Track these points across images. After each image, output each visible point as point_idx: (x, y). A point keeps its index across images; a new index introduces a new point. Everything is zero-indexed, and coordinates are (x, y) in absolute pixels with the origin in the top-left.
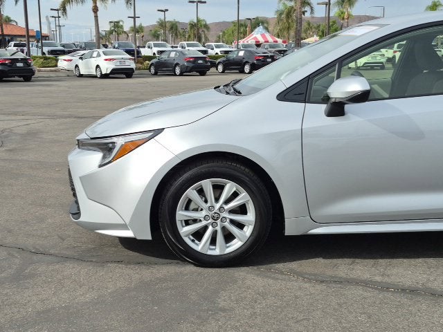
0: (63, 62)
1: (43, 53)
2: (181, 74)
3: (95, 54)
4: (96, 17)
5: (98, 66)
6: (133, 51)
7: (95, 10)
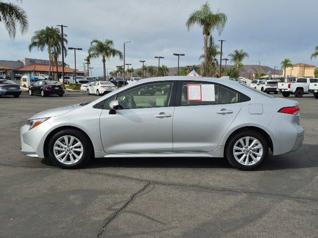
0: (83, 88)
1: (77, 82)
2: (141, 95)
3: (97, 84)
4: (104, 65)
5: (98, 90)
6: (123, 82)
7: (104, 61)
